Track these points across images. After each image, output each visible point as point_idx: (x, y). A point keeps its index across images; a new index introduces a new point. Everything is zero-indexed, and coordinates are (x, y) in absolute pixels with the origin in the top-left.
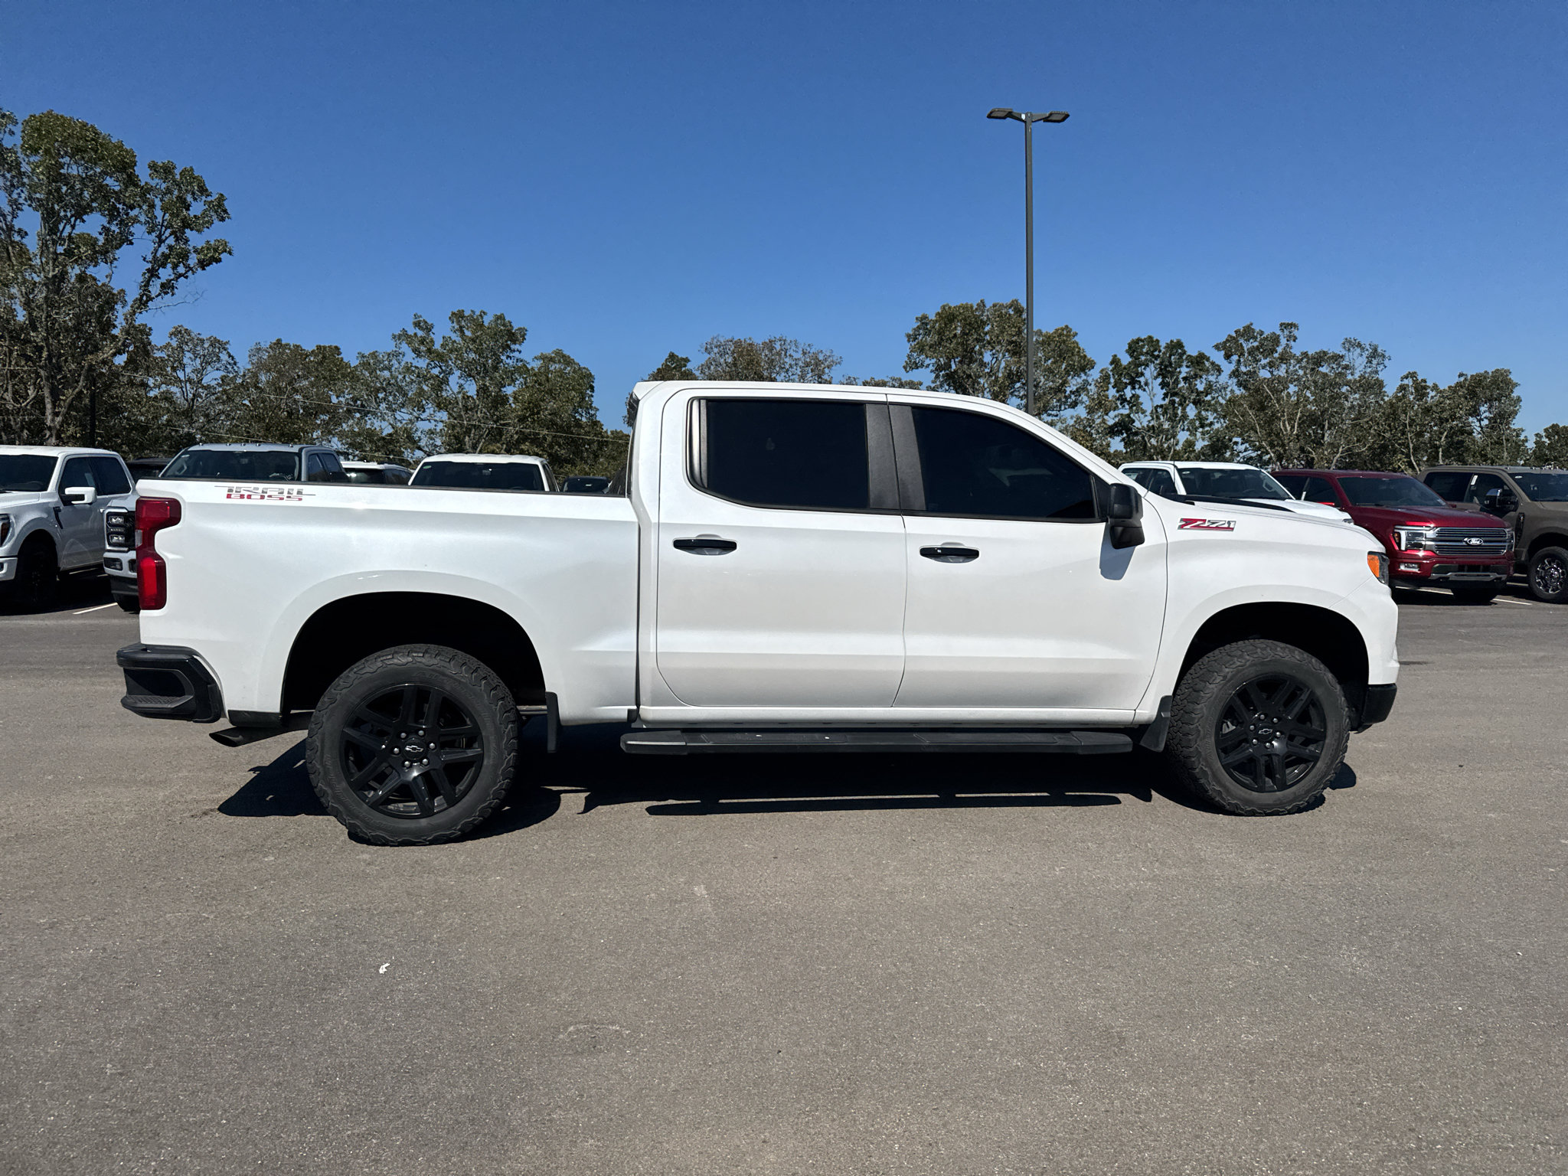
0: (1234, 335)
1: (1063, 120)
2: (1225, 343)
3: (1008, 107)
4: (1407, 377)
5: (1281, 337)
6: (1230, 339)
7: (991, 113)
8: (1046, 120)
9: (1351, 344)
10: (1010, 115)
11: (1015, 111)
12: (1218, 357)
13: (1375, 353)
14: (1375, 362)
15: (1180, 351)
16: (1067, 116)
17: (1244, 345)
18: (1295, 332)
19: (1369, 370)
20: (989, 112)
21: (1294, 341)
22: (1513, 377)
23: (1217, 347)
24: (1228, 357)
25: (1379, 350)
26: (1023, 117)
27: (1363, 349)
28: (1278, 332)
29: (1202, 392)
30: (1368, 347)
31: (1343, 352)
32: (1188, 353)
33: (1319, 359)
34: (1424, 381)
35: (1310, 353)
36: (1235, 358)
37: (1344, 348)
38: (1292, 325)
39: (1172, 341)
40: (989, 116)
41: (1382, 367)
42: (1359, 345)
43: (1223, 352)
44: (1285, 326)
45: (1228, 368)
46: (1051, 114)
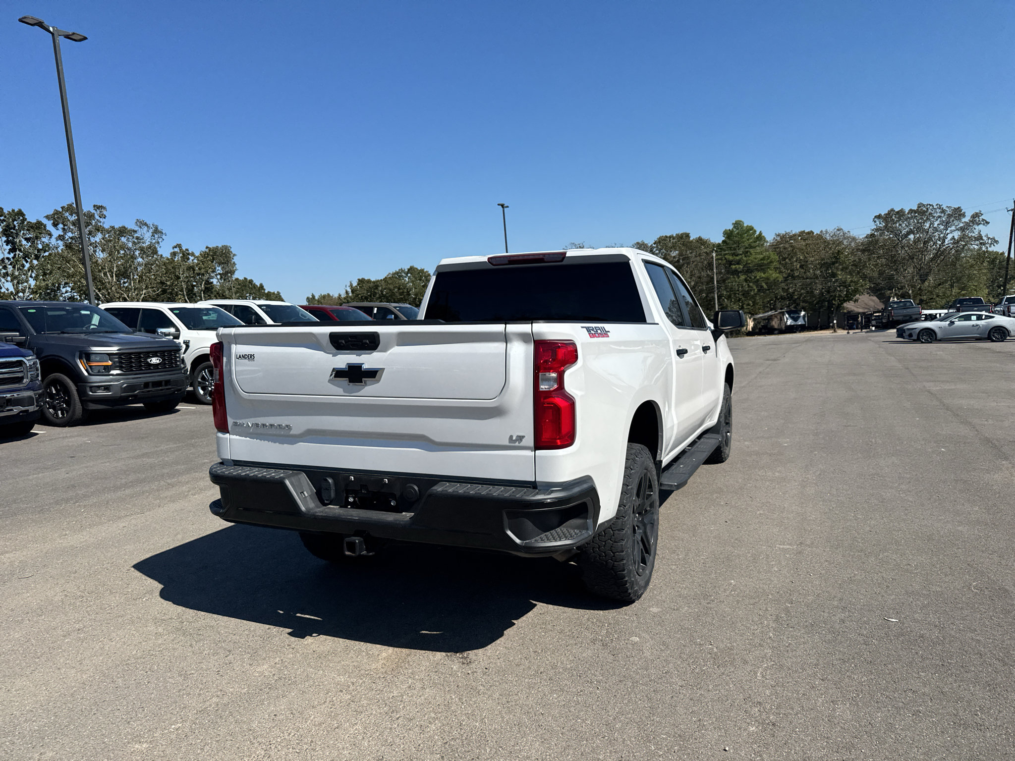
0: (61, 210)
1: (80, 40)
2: (54, 214)
3: (41, 19)
4: (176, 247)
5: (96, 215)
6: (57, 212)
7: (25, 18)
8: (67, 37)
9: (142, 224)
10: (40, 24)
11: (46, 23)
12: (49, 225)
13: (156, 231)
14: (156, 236)
15: (21, 218)
16: (85, 38)
17: (69, 218)
18: (105, 213)
19: (154, 241)
20: (21, 17)
21: (105, 218)
22: (233, 250)
23: (47, 217)
24: (55, 225)
25: (159, 229)
26: (51, 29)
27: (148, 227)
28: (93, 211)
29: (41, 249)
30: (152, 226)
31: (136, 228)
32: (28, 220)
33: (123, 231)
34: (187, 250)
35: (116, 227)
36: (61, 226)
37: (137, 225)
38: (102, 207)
39: (13, 211)
40: (21, 20)
41: (161, 240)
42: (146, 224)
43: (52, 221)
44: (97, 207)
45: (56, 233)
46: (74, 34)
